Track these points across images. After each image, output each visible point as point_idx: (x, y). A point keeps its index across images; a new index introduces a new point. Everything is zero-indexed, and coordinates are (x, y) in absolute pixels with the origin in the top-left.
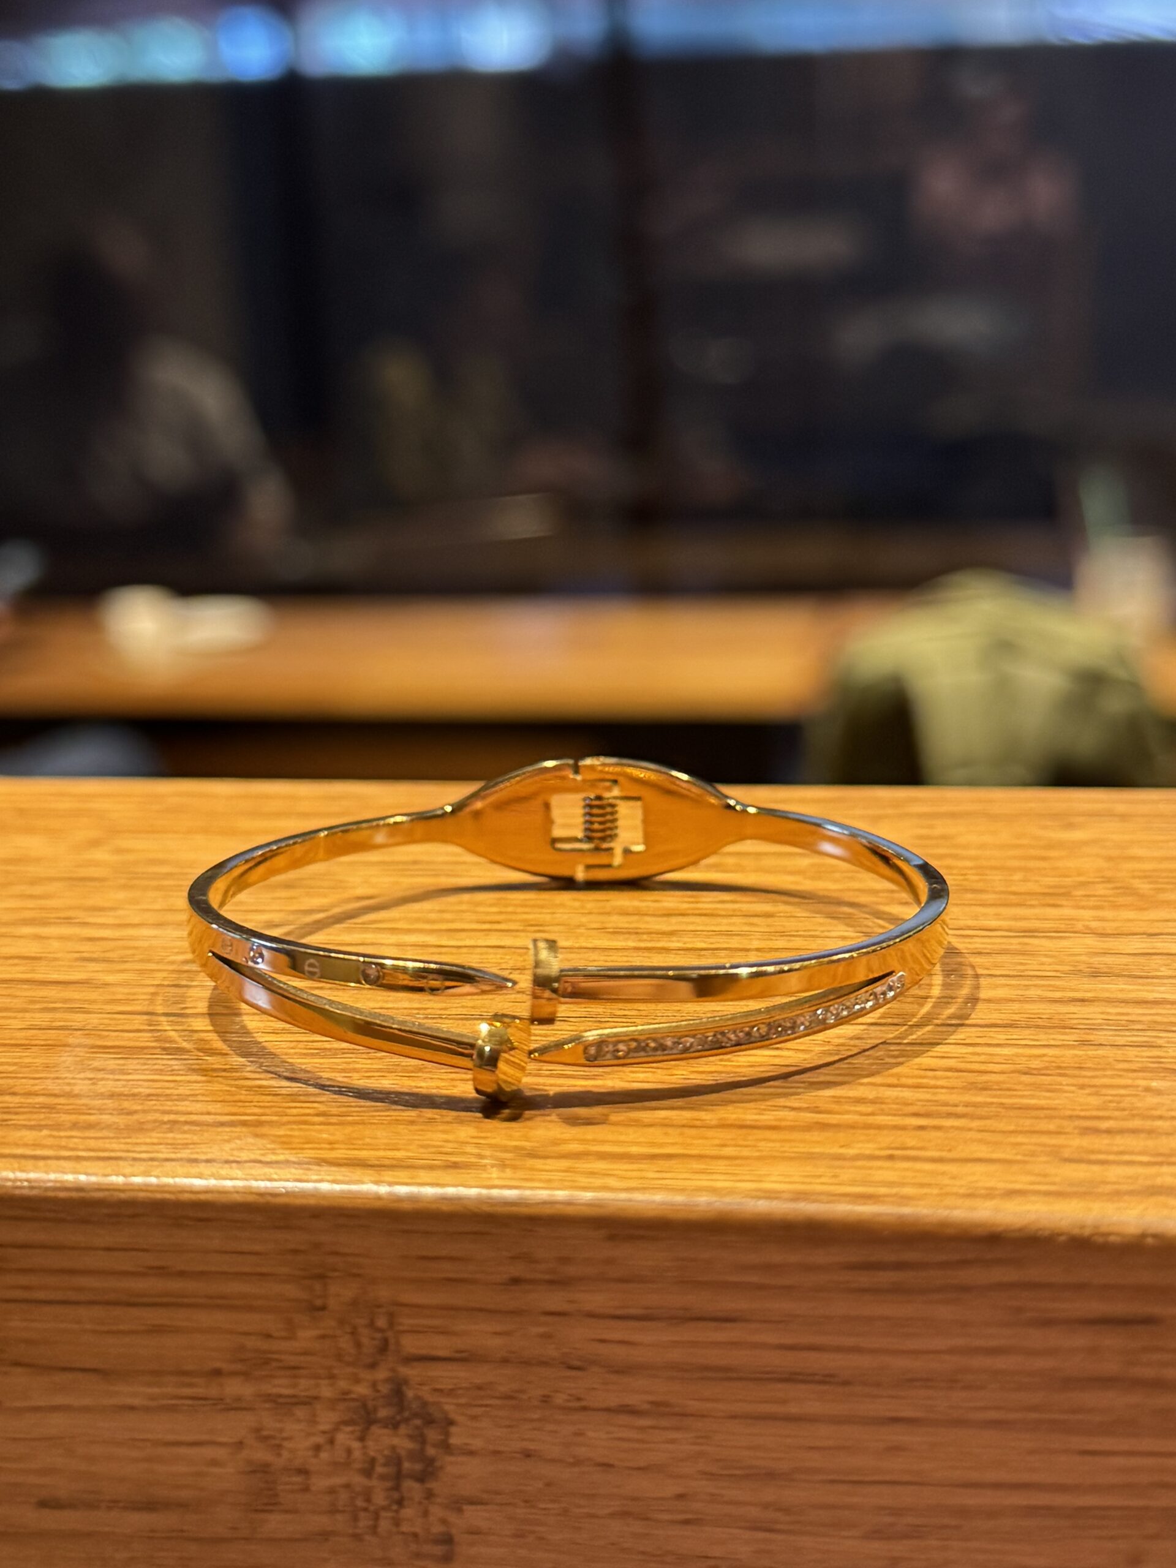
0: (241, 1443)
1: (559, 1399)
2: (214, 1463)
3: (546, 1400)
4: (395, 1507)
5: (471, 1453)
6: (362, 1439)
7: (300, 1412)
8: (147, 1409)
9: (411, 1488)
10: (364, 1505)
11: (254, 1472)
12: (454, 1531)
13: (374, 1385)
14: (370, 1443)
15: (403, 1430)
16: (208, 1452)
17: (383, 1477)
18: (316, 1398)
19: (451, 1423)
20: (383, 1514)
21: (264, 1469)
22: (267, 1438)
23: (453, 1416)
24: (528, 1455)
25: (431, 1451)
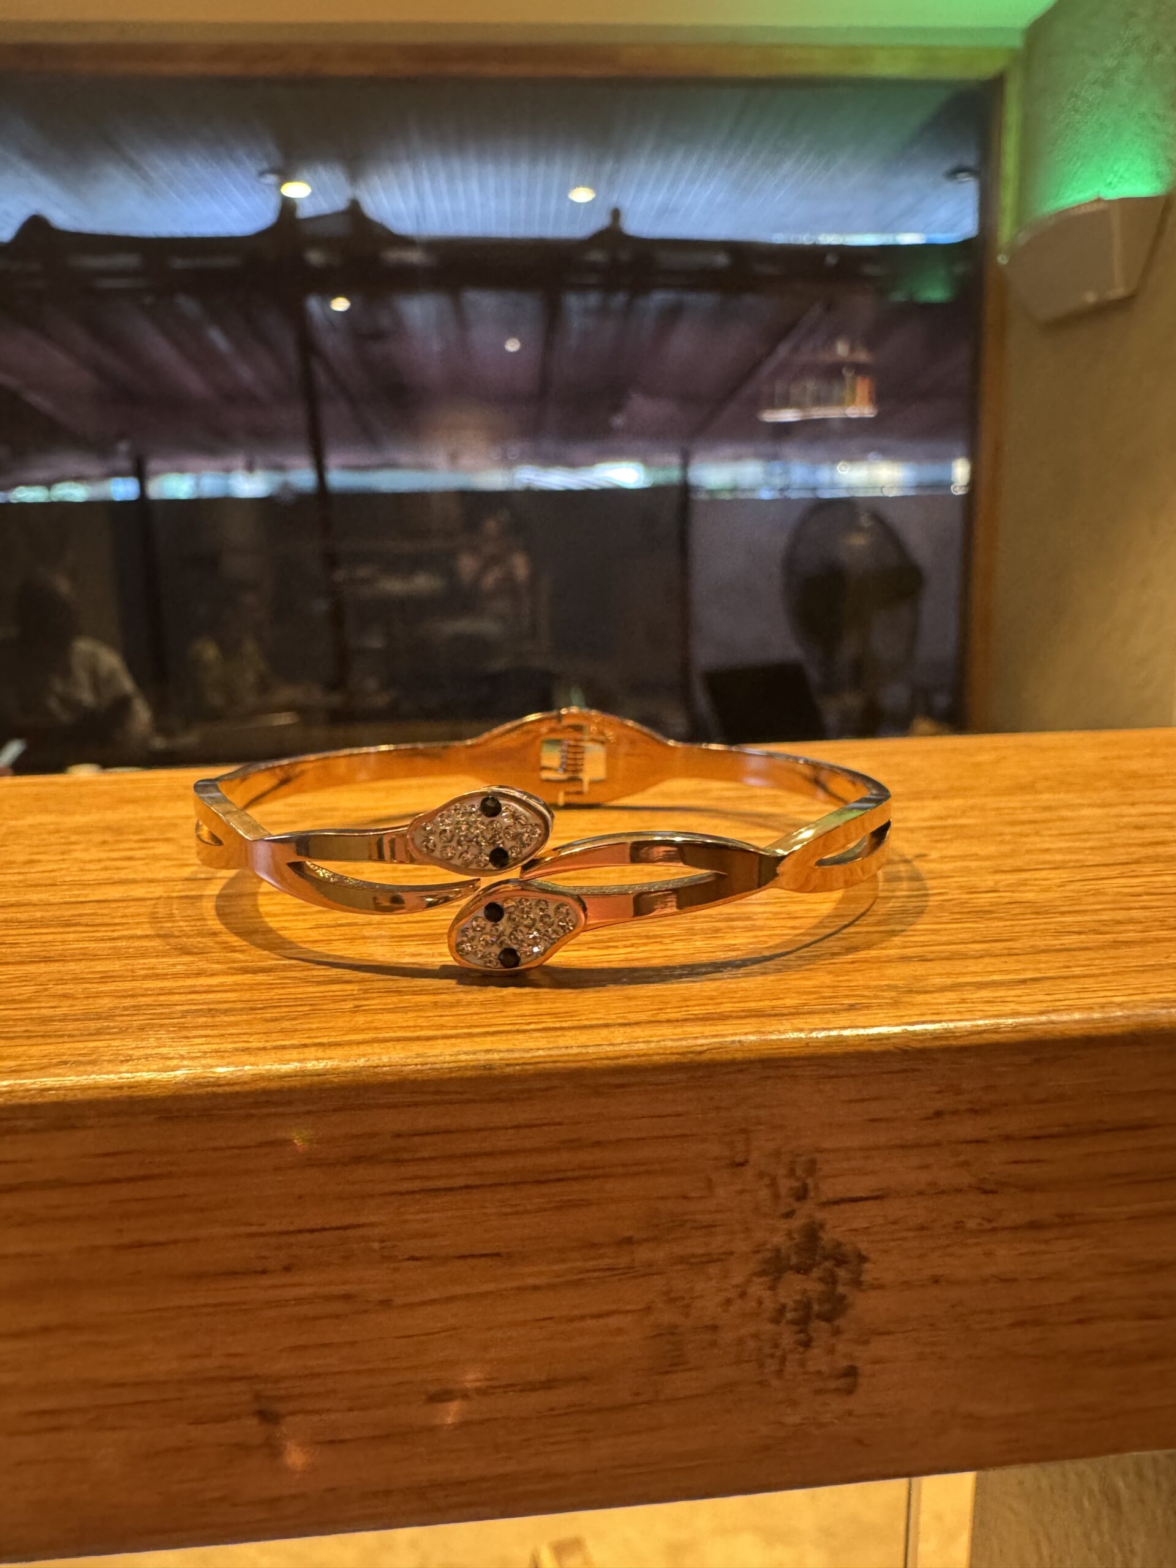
0: (649, 1308)
1: (972, 1224)
2: (619, 1331)
3: (959, 1225)
4: (801, 1349)
5: (881, 1287)
6: (772, 1288)
7: (713, 1270)
8: (551, 1287)
9: (819, 1327)
10: (772, 1351)
11: (660, 1335)
12: (858, 1364)
13: (789, 1234)
14: (782, 1292)
15: (816, 1273)
16: (613, 1322)
17: (793, 1322)
18: (731, 1253)
19: (863, 1259)
20: (791, 1357)
21: (672, 1330)
22: (674, 1300)
23: (864, 1253)
24: (936, 1280)
25: (841, 1289)
